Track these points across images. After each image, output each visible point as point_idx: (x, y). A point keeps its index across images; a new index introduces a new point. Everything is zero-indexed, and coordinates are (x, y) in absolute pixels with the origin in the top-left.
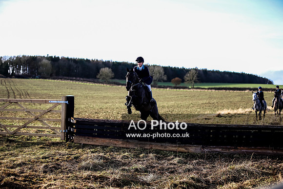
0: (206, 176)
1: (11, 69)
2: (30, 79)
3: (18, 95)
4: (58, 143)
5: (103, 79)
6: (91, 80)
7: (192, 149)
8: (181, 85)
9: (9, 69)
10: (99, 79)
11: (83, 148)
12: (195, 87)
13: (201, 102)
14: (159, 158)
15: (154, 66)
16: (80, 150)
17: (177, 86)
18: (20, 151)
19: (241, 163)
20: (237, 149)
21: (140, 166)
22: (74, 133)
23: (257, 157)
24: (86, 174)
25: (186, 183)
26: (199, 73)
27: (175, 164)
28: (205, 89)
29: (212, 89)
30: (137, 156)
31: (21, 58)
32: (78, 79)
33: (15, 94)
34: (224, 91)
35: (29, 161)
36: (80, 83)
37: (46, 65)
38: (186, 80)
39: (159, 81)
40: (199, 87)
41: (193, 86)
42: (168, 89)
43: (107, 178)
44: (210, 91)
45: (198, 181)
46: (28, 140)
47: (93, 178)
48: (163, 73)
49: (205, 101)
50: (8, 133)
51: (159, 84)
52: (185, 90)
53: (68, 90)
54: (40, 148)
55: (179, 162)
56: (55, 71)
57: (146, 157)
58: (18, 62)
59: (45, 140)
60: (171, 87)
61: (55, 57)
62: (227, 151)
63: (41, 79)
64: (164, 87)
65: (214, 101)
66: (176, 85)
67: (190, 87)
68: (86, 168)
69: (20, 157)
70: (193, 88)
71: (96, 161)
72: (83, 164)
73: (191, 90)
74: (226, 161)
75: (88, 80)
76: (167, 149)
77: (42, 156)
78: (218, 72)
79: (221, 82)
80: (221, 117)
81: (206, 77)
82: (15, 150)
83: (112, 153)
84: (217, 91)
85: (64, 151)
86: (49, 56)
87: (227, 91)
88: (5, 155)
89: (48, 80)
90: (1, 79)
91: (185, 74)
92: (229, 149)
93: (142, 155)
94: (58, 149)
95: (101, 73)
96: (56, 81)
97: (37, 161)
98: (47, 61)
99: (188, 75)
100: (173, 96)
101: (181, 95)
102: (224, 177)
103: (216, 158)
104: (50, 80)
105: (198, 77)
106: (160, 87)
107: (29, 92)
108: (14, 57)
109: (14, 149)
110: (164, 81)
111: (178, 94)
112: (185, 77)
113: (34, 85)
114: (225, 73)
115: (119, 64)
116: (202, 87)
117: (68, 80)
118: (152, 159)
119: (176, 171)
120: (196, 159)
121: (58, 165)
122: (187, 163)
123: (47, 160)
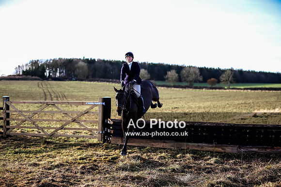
0: (243, 176)
1: (48, 72)
2: (67, 82)
3: (55, 97)
4: (95, 144)
7: (229, 149)
8: (217, 85)
9: (46, 72)
11: (120, 149)
12: (231, 87)
13: (237, 102)
14: (195, 159)
15: (190, 67)
16: (117, 151)
17: (214, 86)
18: (58, 153)
19: (278, 163)
20: (274, 148)
21: (177, 166)
22: (111, 134)
24: (123, 174)
25: (223, 183)
26: (234, 74)
27: (212, 164)
28: (241, 89)
29: (247, 89)
30: (174, 156)
31: (57, 61)
32: (114, 80)
33: (52, 97)
34: (260, 91)
35: (67, 162)
36: (117, 84)
37: (82, 67)
38: (222, 81)
39: (196, 81)
40: (235, 87)
41: (229, 86)
42: (204, 90)
43: (144, 179)
44: (245, 91)
45: (235, 180)
46: (65, 141)
47: (130, 178)
48: (199, 74)
49: (241, 102)
50: (46, 135)
51: (195, 85)
52: (221, 91)
53: (105, 92)
54: (78, 149)
56: (91, 73)
57: (183, 157)
58: (55, 65)
59: (83, 141)
60: (206, 88)
61: (91, 59)
62: (264, 151)
63: (77, 82)
64: (200, 88)
65: (250, 101)
66: (212, 85)
67: (226, 88)
68: (124, 169)
69: (57, 158)
70: (229, 88)
71: (133, 162)
72: (121, 164)
73: (227, 90)
74: (262, 161)
76: (204, 149)
77: (79, 157)
78: (253, 72)
79: (256, 83)
80: (257, 117)
81: (241, 78)
82: (53, 152)
83: (149, 154)
84: (253, 91)
85: (101, 152)
86: (85, 58)
87: (263, 91)
88: (43, 157)
89: (84, 82)
90: (38, 81)
91: (221, 75)
92: (266, 148)
93: (178, 156)
94: (95, 150)
96: (92, 82)
97: (75, 163)
98: (83, 63)
100: (209, 97)
101: (217, 95)
102: (261, 177)
103: (252, 157)
104: (87, 82)
105: (233, 77)
106: (196, 88)
107: (66, 94)
108: (51, 60)
109: (52, 150)
110: (200, 82)
111: (214, 95)
112: (221, 77)
113: (71, 88)
114: (260, 73)
115: (155, 65)
116: (238, 87)
117: (104, 81)
118: (188, 159)
119: (213, 171)
120: (233, 159)
121: (96, 166)
122: (223, 163)
123: (85, 161)
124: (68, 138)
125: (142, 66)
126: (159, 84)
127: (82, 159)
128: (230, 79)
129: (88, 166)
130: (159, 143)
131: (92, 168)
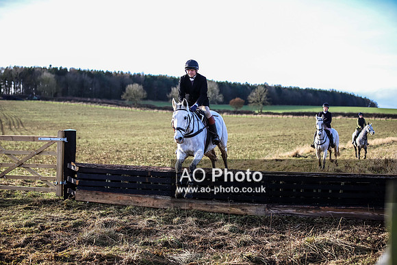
0: (270, 254)
2: (25, 101)
3: (6, 124)
4: (52, 201)
5: (131, 100)
6: (112, 101)
7: (253, 210)
8: (244, 108)
10: (124, 100)
11: (88, 209)
12: (263, 111)
13: (271, 134)
14: (201, 224)
16: (84, 212)
17: (239, 110)
19: (325, 232)
20: (320, 209)
21: (172, 236)
22: (76, 186)
23: (348, 223)
24: (86, 251)
26: (269, 92)
27: (225, 234)
28: (279, 114)
29: (288, 114)
31: (12, 70)
32: (95, 100)
33: (3, 123)
34: (306, 117)
35: (5, 230)
36: (98, 106)
37: (48, 81)
38: (251, 102)
39: (213, 102)
40: (269, 111)
41: (261, 110)
42: (224, 114)
43: (119, 259)
44: (285, 117)
46: (8, 195)
47: (97, 258)
48: (218, 91)
49: (278, 133)
51: (212, 107)
52: (249, 116)
53: (80, 117)
54: (25, 209)
55: (231, 231)
56: (61, 89)
57: (183, 222)
58: (8, 76)
59: (35, 196)
60: (228, 112)
61: (61, 68)
63: (40, 101)
64: (220, 112)
65: (291, 133)
66: (237, 108)
67: (257, 112)
70: (261, 113)
73: (258, 116)
74: (302, 229)
75: (110, 102)
76: (215, 210)
78: (297, 90)
81: (280, 98)
84: (295, 117)
86: (52, 67)
87: (311, 117)
89: (50, 102)
91: (249, 93)
94: (52, 211)
95: (127, 92)
96: (62, 103)
98: (49, 74)
100: (232, 125)
101: (243, 123)
102: (298, 255)
103: (287, 223)
104: (54, 103)
105: (268, 96)
107: (23, 119)
108: (2, 69)
110: (219, 103)
111: (239, 123)
112: (249, 96)
113: (30, 110)
114: (307, 90)
115: (154, 78)
116: (274, 111)
117: (80, 101)
118: (190, 225)
119: (226, 245)
120: (257, 226)
121: (48, 236)
122: (243, 232)
123: (32, 228)
124: (13, 191)
125: (136, 79)
126: (159, 106)
127: (29, 225)
128: (262, 99)
129: (36, 237)
130: (148, 199)
131: (41, 240)
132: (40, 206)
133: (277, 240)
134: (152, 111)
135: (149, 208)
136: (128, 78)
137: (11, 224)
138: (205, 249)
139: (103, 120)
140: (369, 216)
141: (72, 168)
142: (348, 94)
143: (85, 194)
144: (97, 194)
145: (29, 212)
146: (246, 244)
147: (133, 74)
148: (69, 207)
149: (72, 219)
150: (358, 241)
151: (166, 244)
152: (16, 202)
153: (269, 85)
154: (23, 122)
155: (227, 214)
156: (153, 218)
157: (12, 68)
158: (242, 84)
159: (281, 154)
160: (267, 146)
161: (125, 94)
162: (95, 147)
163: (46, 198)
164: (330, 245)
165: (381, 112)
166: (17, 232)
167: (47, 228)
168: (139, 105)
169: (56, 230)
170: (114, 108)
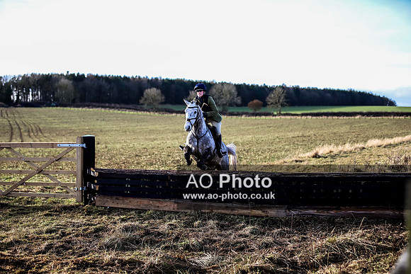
0: (292, 254)
1: (15, 94)
2: (44, 108)
3: (25, 131)
4: (72, 207)
5: (149, 104)
6: (131, 106)
8: (263, 110)
9: (12, 94)
10: (142, 104)
11: (108, 214)
12: (282, 112)
13: (291, 135)
14: (222, 227)
15: (222, 84)
16: (104, 218)
17: (257, 112)
18: (15, 222)
19: (346, 232)
20: (341, 209)
21: (193, 240)
22: (96, 191)
23: (371, 222)
24: (107, 257)
26: (287, 93)
27: (246, 236)
28: (298, 115)
29: (306, 115)
30: (189, 224)
31: (29, 77)
32: (113, 105)
33: (22, 131)
34: (325, 117)
35: (26, 237)
36: (116, 111)
37: (65, 87)
38: (269, 103)
39: (231, 105)
41: (280, 111)
42: (243, 117)
43: (140, 263)
44: (304, 117)
45: (279, 263)
46: (28, 202)
47: (118, 263)
48: (236, 93)
49: (297, 134)
51: (231, 110)
52: (268, 118)
53: (99, 123)
54: (45, 215)
55: (252, 233)
56: (78, 95)
57: (204, 225)
58: (26, 83)
59: (55, 203)
60: (247, 114)
61: (78, 74)
62: (326, 213)
63: (59, 108)
64: (238, 114)
65: (310, 133)
66: (255, 110)
67: (275, 113)
68: (109, 247)
69: (13, 231)
70: (280, 114)
73: (277, 117)
74: (323, 230)
75: (128, 107)
76: (236, 212)
77: (46, 228)
78: (315, 90)
79: (320, 105)
80: (320, 157)
81: (299, 99)
82: (8, 220)
83: (152, 221)
84: (314, 118)
85: (80, 219)
86: (70, 73)
87: (330, 118)
89: (69, 108)
90: (1, 108)
91: (268, 95)
92: (328, 209)
93: (196, 223)
94: (72, 217)
95: (145, 97)
96: (80, 109)
98: (67, 80)
99: (273, 95)
100: (251, 127)
101: (262, 124)
102: (319, 256)
104: (72, 109)
105: (286, 97)
106: (232, 114)
107: (41, 126)
108: (20, 76)
109: (7, 218)
110: (238, 105)
111: (258, 124)
112: (268, 98)
113: (48, 117)
114: (325, 90)
115: (172, 82)
116: (290, 112)
117: (98, 107)
118: (211, 228)
119: (248, 247)
120: (278, 227)
121: (69, 242)
122: (264, 234)
123: (53, 234)
124: (33, 198)
125: (154, 83)
126: (177, 110)
127: (50, 231)
129: (57, 243)
130: (169, 203)
131: (62, 246)
132: (60, 212)
133: (298, 241)
134: (170, 115)
135: (170, 212)
136: (146, 82)
137: (32, 231)
138: (227, 251)
139: (122, 125)
140: (389, 215)
141: (92, 174)
142: (366, 94)
143: (105, 199)
144: (117, 199)
145: (50, 218)
146: (267, 246)
147: (150, 78)
148: (89, 213)
149: (92, 225)
150: (380, 240)
151: (187, 247)
152: (36, 209)
153: (287, 86)
154: (42, 128)
155: (248, 216)
156: (174, 221)
157: (29, 75)
158: (260, 85)
159: (301, 155)
160: (287, 147)
161: (143, 99)
162: (115, 152)
163: (66, 204)
164: (352, 245)
165: (400, 111)
166: (38, 238)
167: (68, 234)
168: (158, 109)
169: (77, 236)
170: (132, 113)
